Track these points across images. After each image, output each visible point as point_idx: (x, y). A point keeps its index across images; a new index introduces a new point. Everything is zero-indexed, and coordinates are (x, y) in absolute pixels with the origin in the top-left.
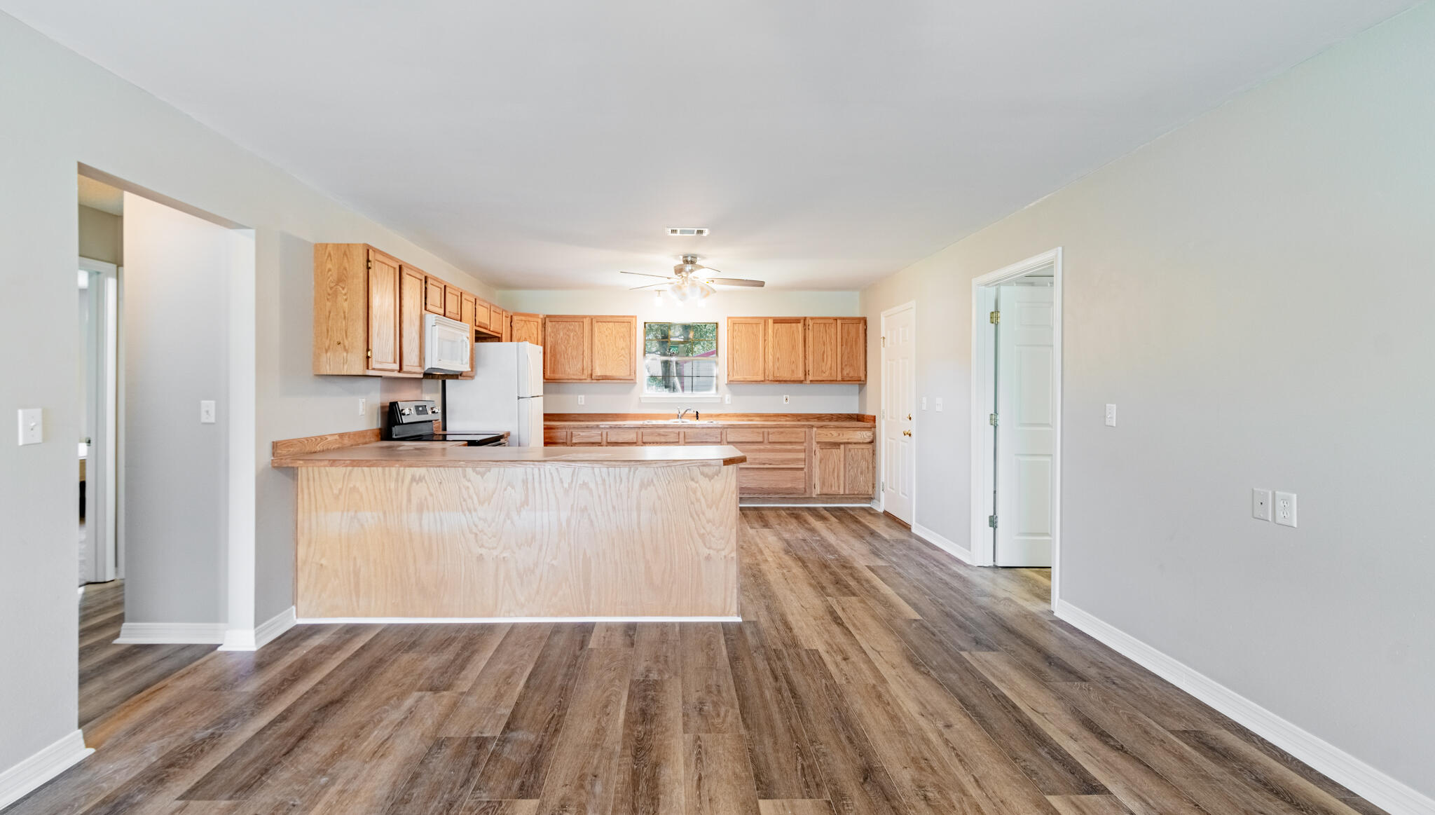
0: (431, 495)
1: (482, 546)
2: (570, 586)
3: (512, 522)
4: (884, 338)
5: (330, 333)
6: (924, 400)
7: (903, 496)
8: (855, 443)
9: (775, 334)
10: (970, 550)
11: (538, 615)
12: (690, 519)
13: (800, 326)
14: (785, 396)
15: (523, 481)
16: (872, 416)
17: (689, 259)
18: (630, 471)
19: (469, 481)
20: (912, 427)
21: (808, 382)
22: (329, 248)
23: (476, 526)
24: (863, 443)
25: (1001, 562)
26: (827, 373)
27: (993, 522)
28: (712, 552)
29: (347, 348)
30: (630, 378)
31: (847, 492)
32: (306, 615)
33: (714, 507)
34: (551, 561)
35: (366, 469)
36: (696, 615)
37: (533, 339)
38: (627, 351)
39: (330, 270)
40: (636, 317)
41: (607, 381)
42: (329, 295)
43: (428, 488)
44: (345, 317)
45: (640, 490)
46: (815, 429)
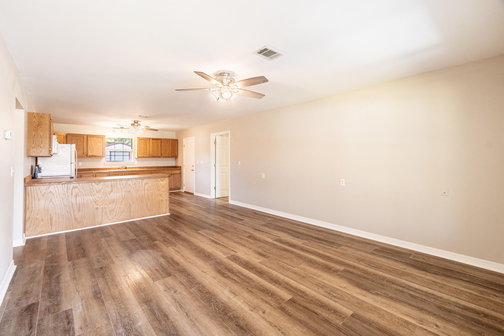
0: (80, 192)
1: (97, 205)
2: (125, 212)
3: (107, 197)
4: (184, 145)
5: (34, 142)
6: (197, 161)
7: (191, 186)
8: (176, 174)
9: (153, 143)
10: (210, 195)
11: (115, 222)
12: (158, 191)
13: (160, 141)
14: (154, 161)
15: (111, 185)
16: (180, 166)
17: (136, 122)
18: (142, 180)
19: (93, 186)
20: (194, 168)
21: (162, 157)
22: (34, 114)
23: (96, 199)
24: (178, 174)
25: (216, 197)
26: (167, 155)
27: (215, 188)
28: (163, 199)
29: (42, 147)
30: (102, 156)
31: (174, 188)
32: (29, 235)
33: (163, 188)
34: (120, 206)
35: (55, 186)
36: (159, 215)
37: (62, 142)
38: (102, 147)
39: (34, 121)
40: (105, 136)
41: (93, 157)
42: (34, 129)
43: (79, 190)
44: (41, 137)
45: (145, 185)
46: (165, 171)
